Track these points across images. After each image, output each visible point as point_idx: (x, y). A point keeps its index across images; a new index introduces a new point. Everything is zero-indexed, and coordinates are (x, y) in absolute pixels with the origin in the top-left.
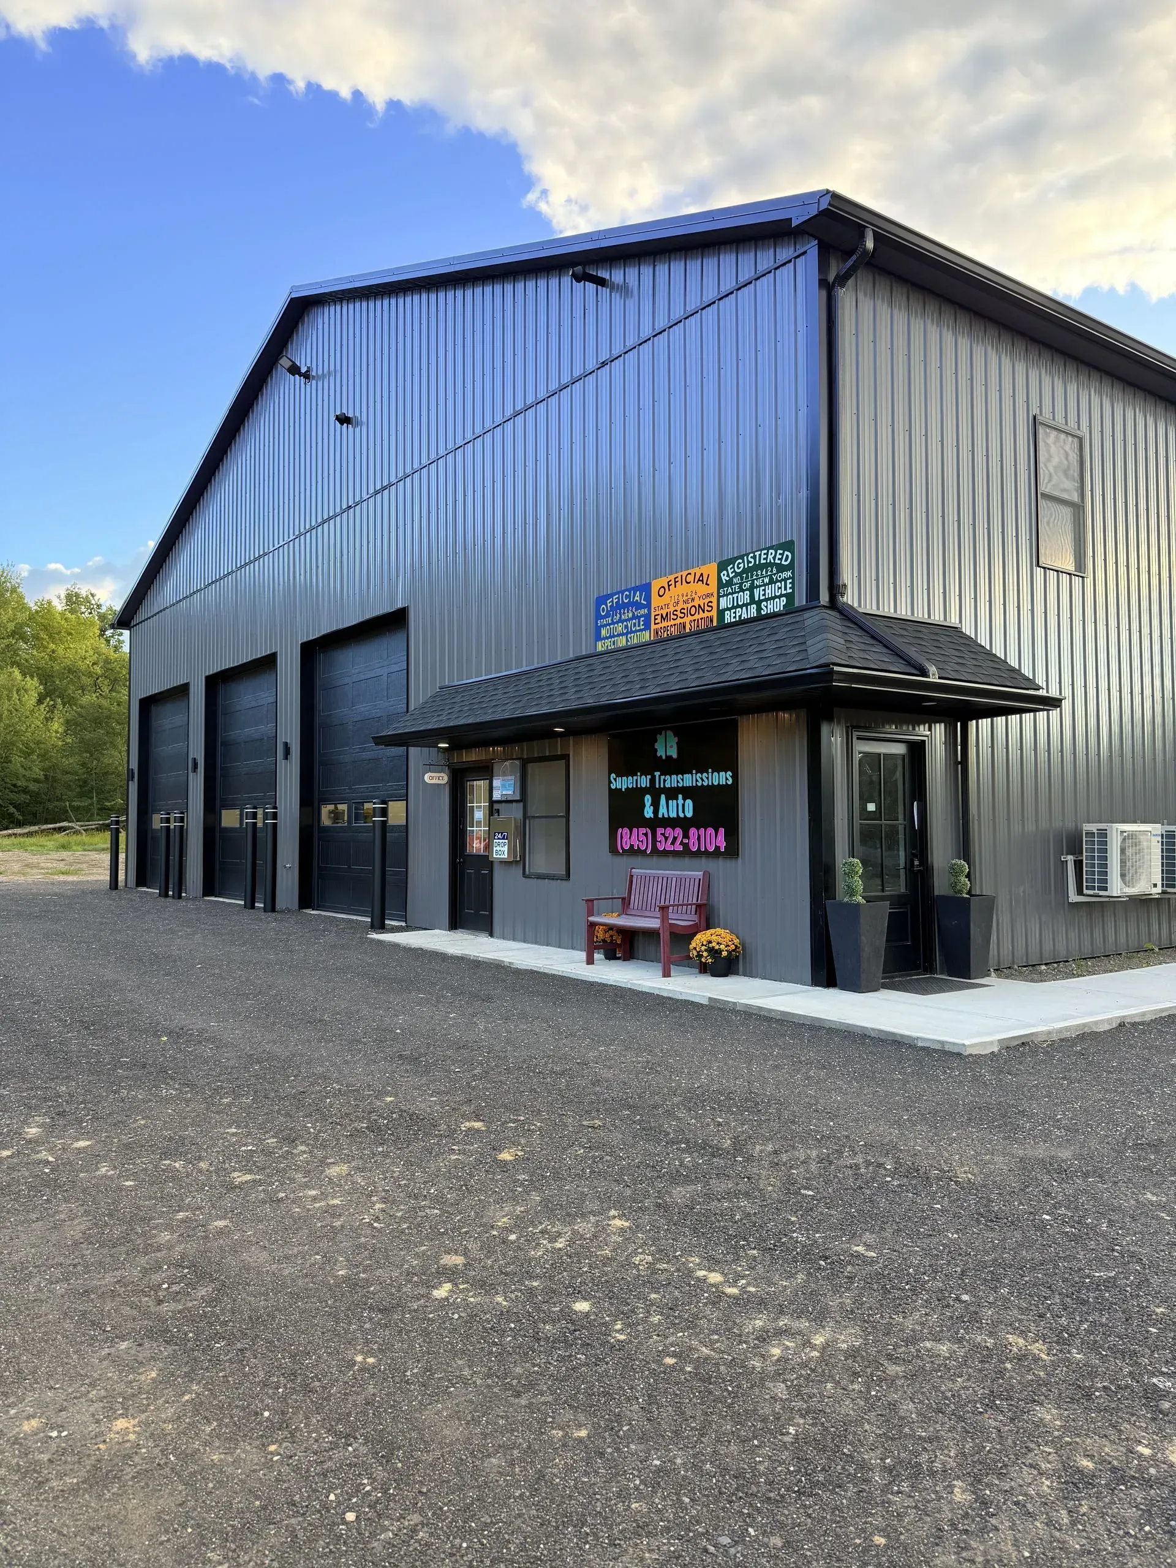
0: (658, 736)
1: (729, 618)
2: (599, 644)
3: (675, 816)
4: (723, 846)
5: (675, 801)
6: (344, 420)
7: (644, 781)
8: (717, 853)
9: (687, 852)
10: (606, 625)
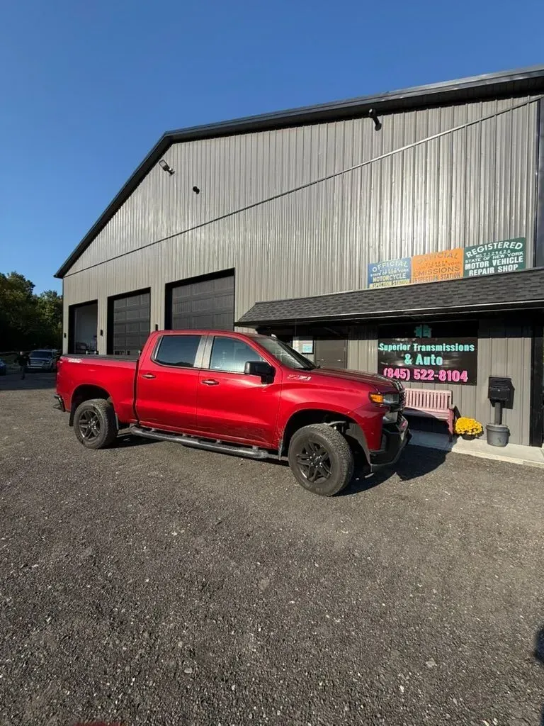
0: (417, 328)
1: (471, 274)
2: (371, 285)
3: (429, 364)
4: (466, 379)
5: (429, 358)
6: (196, 190)
7: (405, 348)
8: (461, 382)
9: (437, 380)
10: (376, 277)
